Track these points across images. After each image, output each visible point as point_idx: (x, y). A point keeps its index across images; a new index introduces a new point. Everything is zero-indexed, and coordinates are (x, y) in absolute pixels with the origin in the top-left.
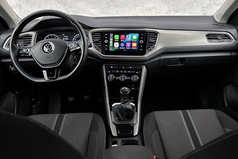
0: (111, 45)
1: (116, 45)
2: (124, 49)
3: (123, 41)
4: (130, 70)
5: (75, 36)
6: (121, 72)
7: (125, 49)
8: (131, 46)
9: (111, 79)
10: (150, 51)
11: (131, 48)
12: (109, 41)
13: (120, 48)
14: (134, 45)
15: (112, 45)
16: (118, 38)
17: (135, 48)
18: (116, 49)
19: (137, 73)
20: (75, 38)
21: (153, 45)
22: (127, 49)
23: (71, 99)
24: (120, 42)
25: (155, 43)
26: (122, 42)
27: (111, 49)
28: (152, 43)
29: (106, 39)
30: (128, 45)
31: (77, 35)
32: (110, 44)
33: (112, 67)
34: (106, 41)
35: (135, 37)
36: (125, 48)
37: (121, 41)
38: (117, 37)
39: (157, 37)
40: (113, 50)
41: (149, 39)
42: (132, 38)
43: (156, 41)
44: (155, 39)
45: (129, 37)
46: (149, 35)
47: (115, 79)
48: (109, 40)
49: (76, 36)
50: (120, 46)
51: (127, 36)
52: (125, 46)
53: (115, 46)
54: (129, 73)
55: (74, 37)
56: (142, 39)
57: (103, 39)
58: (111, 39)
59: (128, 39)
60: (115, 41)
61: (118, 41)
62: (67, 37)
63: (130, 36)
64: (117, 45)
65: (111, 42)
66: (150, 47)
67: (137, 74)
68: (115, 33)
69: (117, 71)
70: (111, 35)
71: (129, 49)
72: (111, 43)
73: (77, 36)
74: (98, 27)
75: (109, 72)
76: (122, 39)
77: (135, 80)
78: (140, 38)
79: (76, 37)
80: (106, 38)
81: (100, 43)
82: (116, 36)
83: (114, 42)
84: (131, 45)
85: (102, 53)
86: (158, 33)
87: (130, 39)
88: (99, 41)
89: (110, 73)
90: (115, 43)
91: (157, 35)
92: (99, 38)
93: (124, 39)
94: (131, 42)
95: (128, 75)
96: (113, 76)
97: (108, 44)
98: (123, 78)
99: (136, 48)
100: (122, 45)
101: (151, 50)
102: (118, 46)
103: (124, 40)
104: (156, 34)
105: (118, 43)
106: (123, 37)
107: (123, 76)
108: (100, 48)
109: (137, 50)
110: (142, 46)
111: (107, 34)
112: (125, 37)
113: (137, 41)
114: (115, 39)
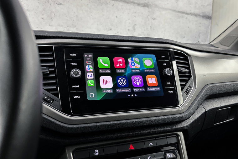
0: (91, 83)
1: (105, 82)
2: (128, 93)
3: (123, 71)
4: (150, 150)
7: (133, 92)
8: (145, 84)
10: (188, 94)
11: (146, 89)
12: (84, 73)
13: (119, 91)
14: (152, 80)
16: (107, 65)
17: (156, 89)
18: (108, 94)
21: (187, 81)
22: (137, 93)
26: (121, 75)
27: (92, 96)
28: (185, 75)
29: (74, 67)
30: (137, 81)
32: (89, 82)
33: (96, 153)
34: (75, 73)
35: (149, 62)
36: (132, 90)
37: (118, 71)
38: (104, 62)
39: (189, 64)
40: (99, 98)
41: (177, 67)
42: (141, 63)
43: (190, 72)
44: (186, 68)
45: (135, 63)
50: (116, 86)
51: (130, 60)
52: (130, 84)
53: (102, 86)
58: (90, 68)
59: (133, 67)
60: (101, 71)
61: (109, 71)
63: (136, 59)
64: (107, 83)
65: (90, 76)
66: (185, 85)
68: (97, 51)
70: (88, 57)
72: (88, 78)
80: (72, 64)
81: (53, 78)
82: (101, 61)
83: (98, 74)
84: (145, 81)
86: (189, 55)
87: (138, 66)
88: (51, 72)
90: (102, 78)
91: (187, 59)
92: (50, 67)
94: (143, 74)
97: (82, 80)
99: (158, 89)
100: (122, 82)
101: (189, 92)
102: (110, 85)
103: (125, 69)
104: (185, 57)
105: (109, 79)
106: (120, 62)
108: (57, 95)
109: (162, 94)
110: (169, 83)
111: (75, 55)
112: (126, 62)
113: (155, 70)
114: (100, 66)
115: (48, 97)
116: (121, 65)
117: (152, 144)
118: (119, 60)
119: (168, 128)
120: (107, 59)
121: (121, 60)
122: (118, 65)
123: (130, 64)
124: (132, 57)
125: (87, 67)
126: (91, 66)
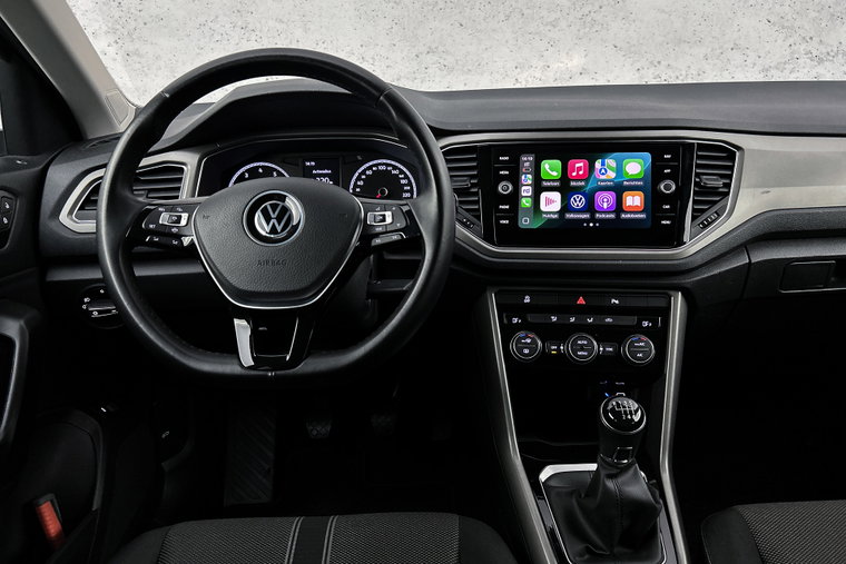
0: (526, 203)
1: (549, 202)
2: (588, 221)
3: (582, 183)
4: (613, 311)
5: (360, 171)
6: (572, 320)
7: (593, 219)
8: (619, 207)
9: (526, 351)
10: (705, 227)
11: (618, 216)
12: (517, 185)
13: (570, 216)
14: (634, 200)
15: (528, 205)
16: (556, 174)
17: (638, 216)
18: (550, 220)
19: (645, 324)
20: (359, 179)
21: (716, 202)
22: (600, 221)
23: (320, 430)
24: (565, 187)
25: (728, 193)
26: (577, 190)
27: (525, 222)
28: (713, 191)
29: (504, 178)
30: (605, 201)
31: (367, 165)
32: (524, 200)
33: (527, 300)
34: (504, 188)
35: (635, 166)
36: (593, 216)
37: (572, 184)
38: (551, 169)
39: (732, 168)
40: (536, 225)
41: (697, 175)
42: (619, 170)
43: (728, 186)
44: (722, 176)
45: (607, 169)
46: (699, 157)
47: (544, 354)
48: (515, 180)
49: (362, 168)
50: (566, 208)
51: (598, 164)
52: (590, 207)
53: (543, 207)
54: (609, 325)
55: (357, 174)
56: (668, 177)
57: (488, 179)
58: (527, 179)
59: (602, 177)
60: (545, 184)
61: (557, 184)
62: (326, 171)
63: (611, 162)
64: (551, 203)
65: (526, 190)
66: (703, 211)
67: (646, 332)
68: (543, 150)
69: (554, 319)
70: (527, 160)
71: (608, 220)
72: (524, 194)
73: (370, 168)
74: (470, 128)
75: (515, 320)
76: (578, 179)
77: (640, 359)
78: (656, 174)
79: (364, 172)
80: (502, 173)
81: (476, 194)
82: (547, 166)
83: (539, 187)
84: (619, 201)
85: (488, 238)
86: (739, 148)
87: (612, 175)
88: (473, 185)
89: (518, 328)
90: (544, 195)
91: (732, 157)
92: (472, 177)
93: (586, 178)
94: (619, 190)
95: (602, 334)
96: (534, 342)
97: (514, 197)
98: (582, 350)
99: (643, 216)
100: (578, 201)
101: (710, 224)
102: (557, 206)
103: (587, 180)
104: (728, 154)
105: (556, 196)
106: (579, 169)
107: (582, 338)
108: (478, 217)
109: (649, 224)
110: (668, 207)
111: (507, 158)
112: (591, 167)
113: (645, 183)
114: (543, 176)
115: (468, 220)
116: (581, 173)
117: (617, 302)
118: (577, 165)
119: (648, 282)
120: (558, 163)
121: (581, 164)
122: (574, 174)
123: (596, 172)
124: (603, 158)
125: (523, 177)
126: (530, 176)
